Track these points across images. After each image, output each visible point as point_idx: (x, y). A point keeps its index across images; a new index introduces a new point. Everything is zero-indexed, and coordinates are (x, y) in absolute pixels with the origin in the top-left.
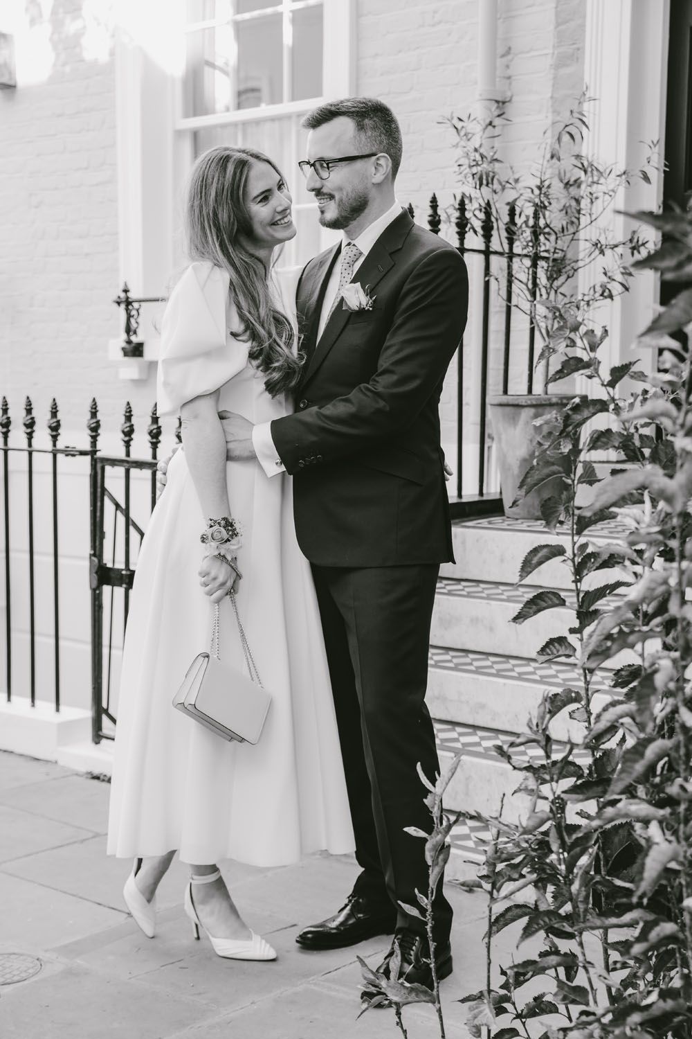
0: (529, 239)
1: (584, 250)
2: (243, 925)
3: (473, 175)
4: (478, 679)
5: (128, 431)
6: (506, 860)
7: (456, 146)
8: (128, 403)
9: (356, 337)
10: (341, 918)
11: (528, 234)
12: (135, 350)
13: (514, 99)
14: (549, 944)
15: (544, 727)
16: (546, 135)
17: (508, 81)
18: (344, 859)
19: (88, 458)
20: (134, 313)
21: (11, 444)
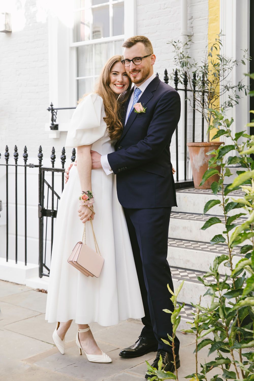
0: (201, 85)
1: (221, 89)
2: (99, 349)
3: (180, 62)
4: (186, 250)
5: (53, 158)
6: (202, 322)
7: (174, 52)
8: (53, 147)
9: (140, 122)
10: (136, 346)
11: (200, 83)
12: (55, 127)
13: (194, 35)
14: (219, 355)
15: (216, 269)
16: (207, 48)
17: (192, 28)
18: (136, 322)
19: (38, 168)
20: (55, 113)
21: (9, 163)
